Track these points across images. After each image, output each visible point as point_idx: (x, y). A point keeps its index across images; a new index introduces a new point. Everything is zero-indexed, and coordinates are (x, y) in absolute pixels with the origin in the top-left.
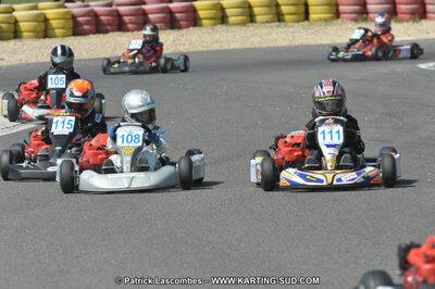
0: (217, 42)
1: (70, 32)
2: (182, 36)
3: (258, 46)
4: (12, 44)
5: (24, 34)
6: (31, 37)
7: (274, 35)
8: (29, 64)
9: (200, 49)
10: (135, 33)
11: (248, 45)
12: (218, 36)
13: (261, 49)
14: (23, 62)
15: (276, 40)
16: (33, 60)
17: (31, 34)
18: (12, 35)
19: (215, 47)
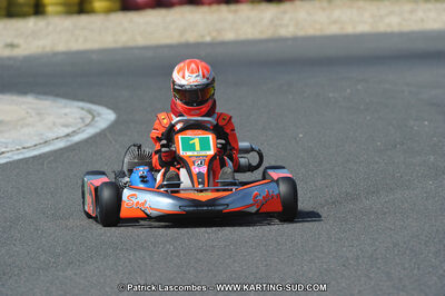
0: (335, 22)
1: (118, 5)
2: (285, 12)
3: (396, 29)
4: (31, 23)
5: (50, 9)
6: (58, 14)
7: (420, 14)
8: (56, 54)
9: (311, 32)
10: (215, 7)
11: (382, 27)
12: (337, 13)
13: (401, 35)
14: (48, 49)
15: (422, 20)
16: (61, 47)
17: (59, 9)
18: (31, 10)
19: (334, 30)
